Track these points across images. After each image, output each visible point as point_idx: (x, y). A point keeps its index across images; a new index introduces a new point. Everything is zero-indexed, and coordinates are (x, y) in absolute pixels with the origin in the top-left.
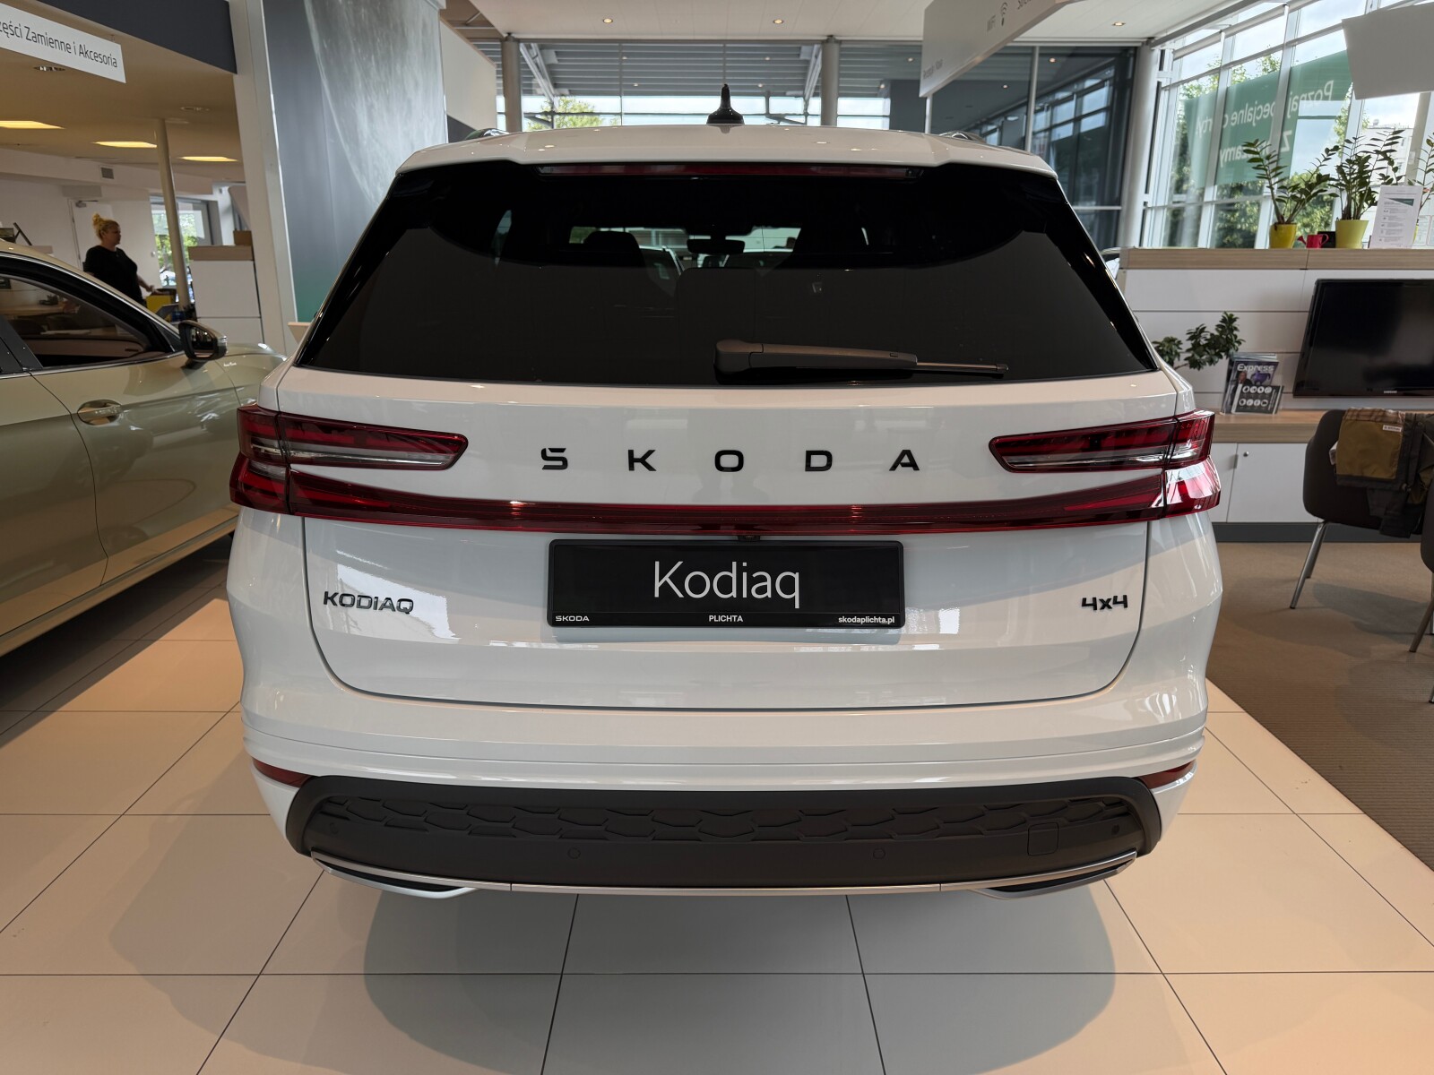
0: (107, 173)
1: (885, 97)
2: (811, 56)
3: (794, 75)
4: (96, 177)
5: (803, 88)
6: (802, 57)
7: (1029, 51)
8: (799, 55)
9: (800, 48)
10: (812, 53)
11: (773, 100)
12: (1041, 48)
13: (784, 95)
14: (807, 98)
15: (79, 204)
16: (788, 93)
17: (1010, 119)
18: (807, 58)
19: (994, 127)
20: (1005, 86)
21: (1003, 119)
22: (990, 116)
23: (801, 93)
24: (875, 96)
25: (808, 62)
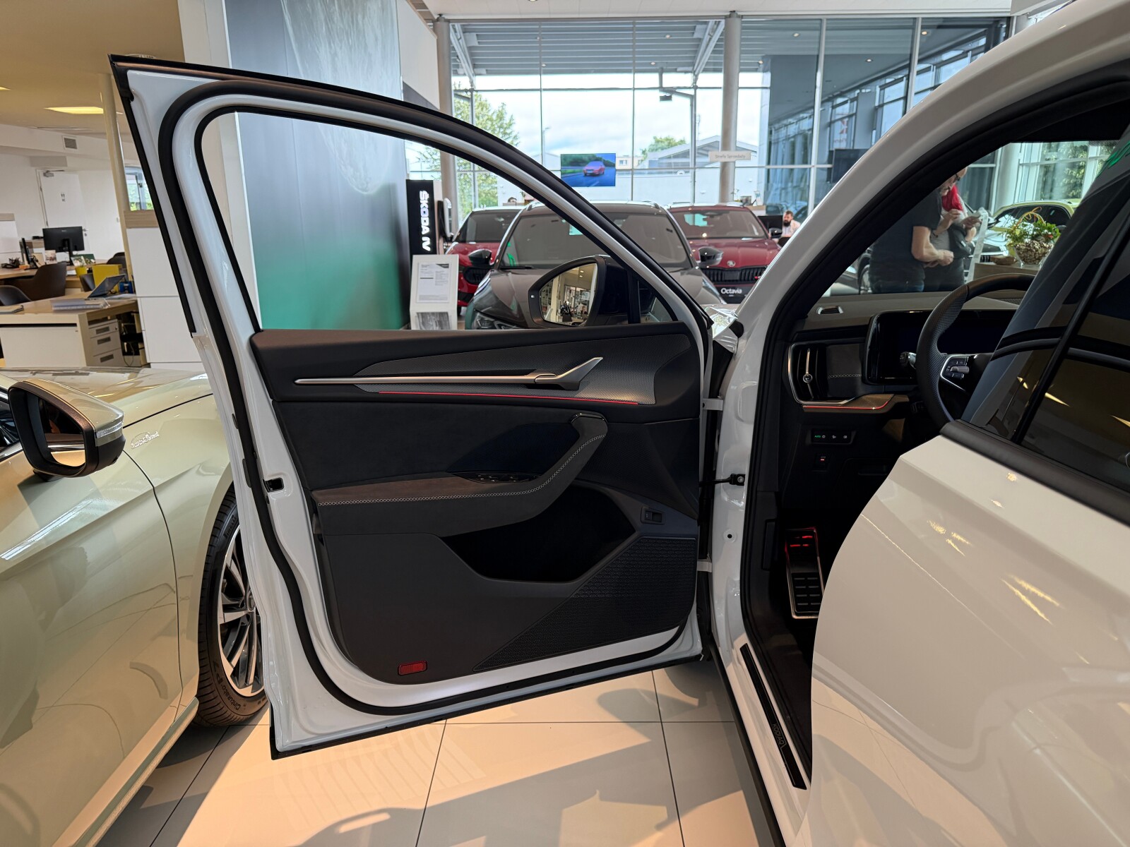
0: (71, 144)
4: (60, 148)
5: (693, 64)
6: (696, 35)
7: (911, 23)
8: (693, 34)
11: (666, 76)
12: (923, 19)
13: (675, 71)
14: (696, 73)
15: (47, 174)
16: (679, 69)
17: (863, 91)
18: (700, 36)
21: (858, 91)
22: (844, 90)
23: (690, 69)
25: (700, 40)
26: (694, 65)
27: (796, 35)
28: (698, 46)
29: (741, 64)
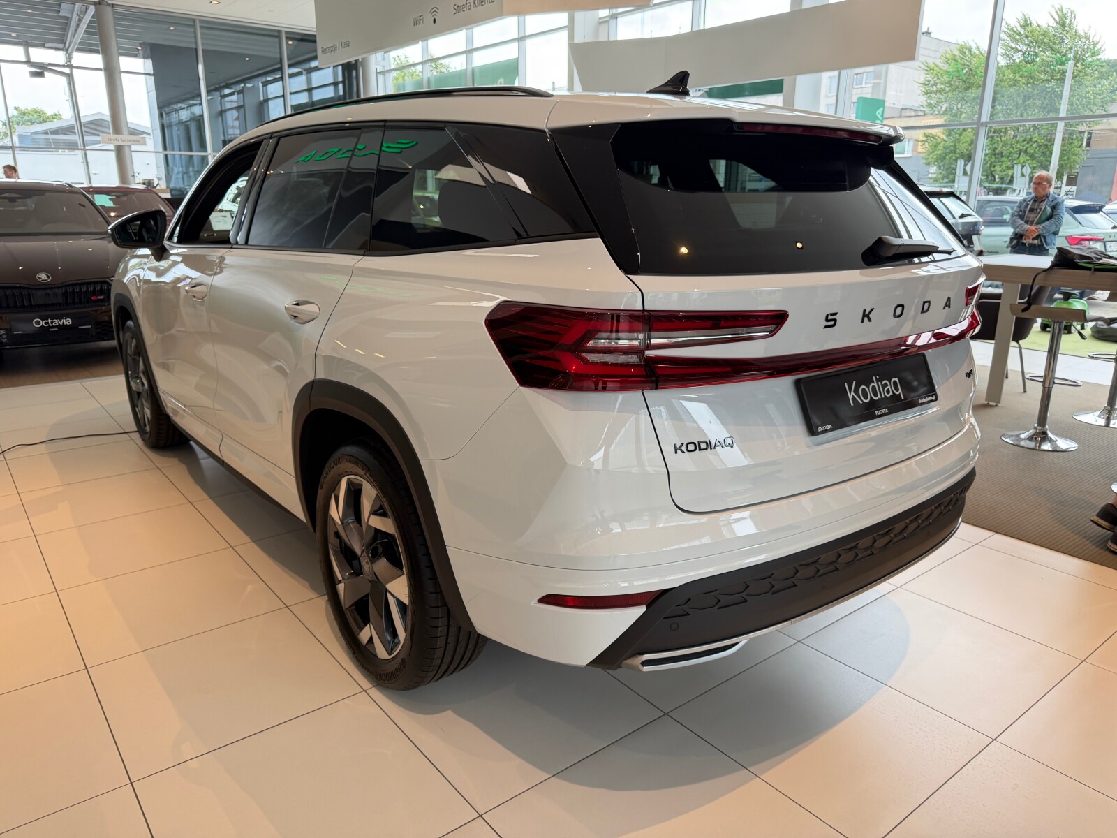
1: (145, 57)
2: (72, 13)
3: (53, 29)
6: (62, 14)
7: (276, 34)
8: (59, 11)
9: (60, 5)
10: (73, 11)
11: (31, 50)
12: (286, 32)
13: (43, 46)
14: (69, 52)
16: (47, 45)
17: (248, 85)
18: (67, 15)
19: (232, 91)
20: (247, 59)
21: (242, 85)
22: (230, 82)
23: (61, 46)
24: (136, 56)
25: (67, 20)
26: (65, 43)
27: (172, 28)
28: (67, 24)
29: (120, 48)
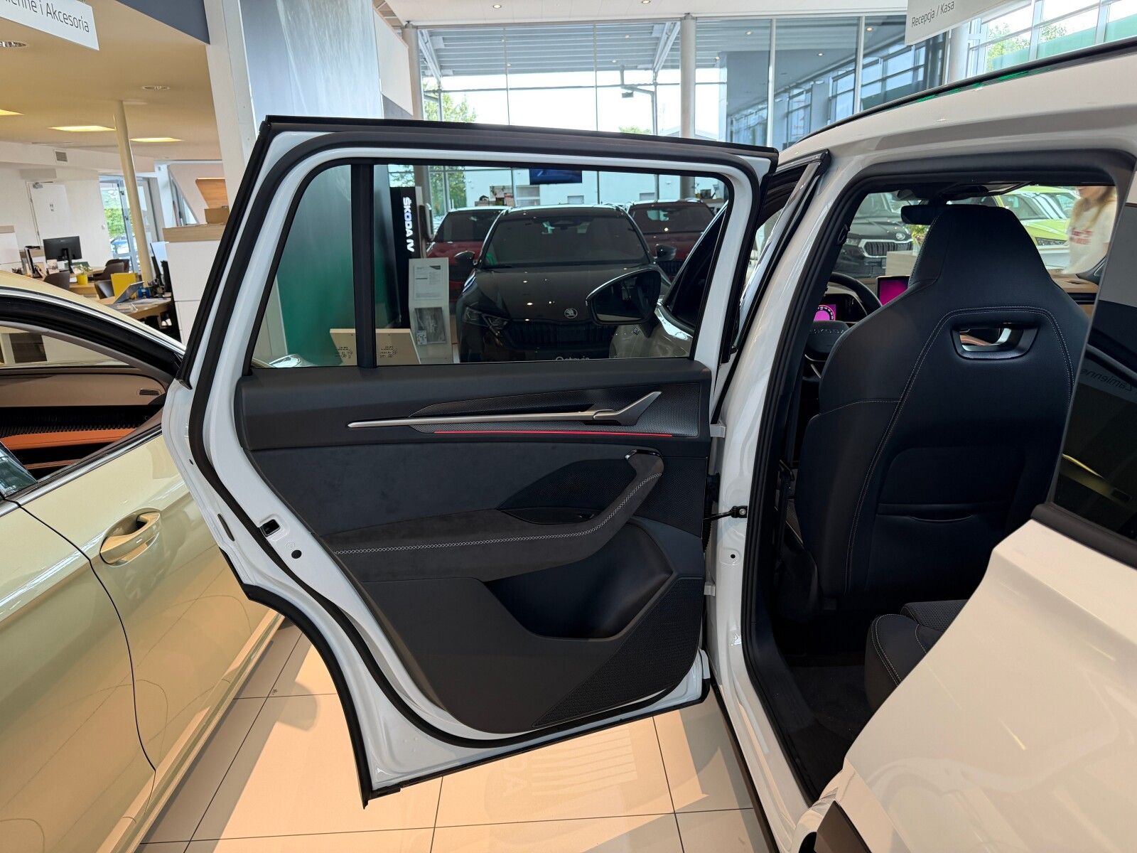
0: (61, 157)
1: (721, 67)
3: (646, 51)
4: (51, 161)
6: (654, 35)
7: (856, 22)
8: (650, 33)
9: (651, 26)
12: (867, 18)
13: (636, 68)
15: (36, 185)
16: (639, 67)
17: (817, 82)
20: (821, 54)
21: (812, 83)
22: (800, 82)
24: (713, 66)
25: (658, 39)
26: (653, 63)
27: (749, 33)
28: (657, 44)
29: (697, 61)
